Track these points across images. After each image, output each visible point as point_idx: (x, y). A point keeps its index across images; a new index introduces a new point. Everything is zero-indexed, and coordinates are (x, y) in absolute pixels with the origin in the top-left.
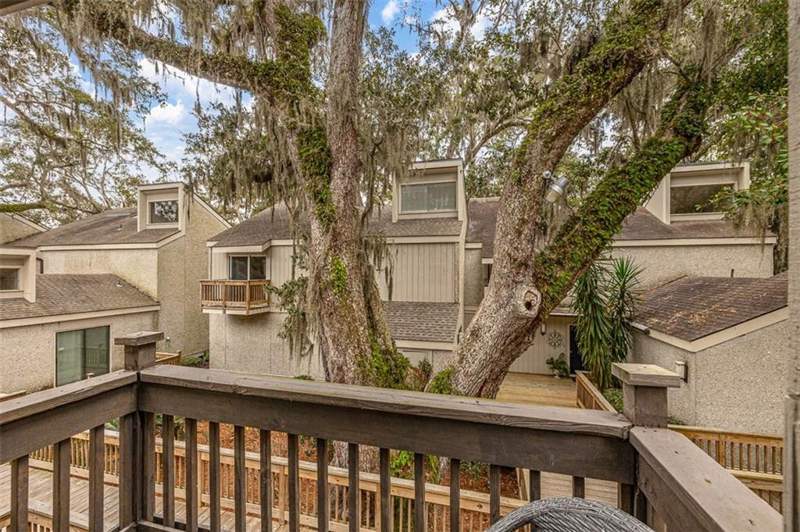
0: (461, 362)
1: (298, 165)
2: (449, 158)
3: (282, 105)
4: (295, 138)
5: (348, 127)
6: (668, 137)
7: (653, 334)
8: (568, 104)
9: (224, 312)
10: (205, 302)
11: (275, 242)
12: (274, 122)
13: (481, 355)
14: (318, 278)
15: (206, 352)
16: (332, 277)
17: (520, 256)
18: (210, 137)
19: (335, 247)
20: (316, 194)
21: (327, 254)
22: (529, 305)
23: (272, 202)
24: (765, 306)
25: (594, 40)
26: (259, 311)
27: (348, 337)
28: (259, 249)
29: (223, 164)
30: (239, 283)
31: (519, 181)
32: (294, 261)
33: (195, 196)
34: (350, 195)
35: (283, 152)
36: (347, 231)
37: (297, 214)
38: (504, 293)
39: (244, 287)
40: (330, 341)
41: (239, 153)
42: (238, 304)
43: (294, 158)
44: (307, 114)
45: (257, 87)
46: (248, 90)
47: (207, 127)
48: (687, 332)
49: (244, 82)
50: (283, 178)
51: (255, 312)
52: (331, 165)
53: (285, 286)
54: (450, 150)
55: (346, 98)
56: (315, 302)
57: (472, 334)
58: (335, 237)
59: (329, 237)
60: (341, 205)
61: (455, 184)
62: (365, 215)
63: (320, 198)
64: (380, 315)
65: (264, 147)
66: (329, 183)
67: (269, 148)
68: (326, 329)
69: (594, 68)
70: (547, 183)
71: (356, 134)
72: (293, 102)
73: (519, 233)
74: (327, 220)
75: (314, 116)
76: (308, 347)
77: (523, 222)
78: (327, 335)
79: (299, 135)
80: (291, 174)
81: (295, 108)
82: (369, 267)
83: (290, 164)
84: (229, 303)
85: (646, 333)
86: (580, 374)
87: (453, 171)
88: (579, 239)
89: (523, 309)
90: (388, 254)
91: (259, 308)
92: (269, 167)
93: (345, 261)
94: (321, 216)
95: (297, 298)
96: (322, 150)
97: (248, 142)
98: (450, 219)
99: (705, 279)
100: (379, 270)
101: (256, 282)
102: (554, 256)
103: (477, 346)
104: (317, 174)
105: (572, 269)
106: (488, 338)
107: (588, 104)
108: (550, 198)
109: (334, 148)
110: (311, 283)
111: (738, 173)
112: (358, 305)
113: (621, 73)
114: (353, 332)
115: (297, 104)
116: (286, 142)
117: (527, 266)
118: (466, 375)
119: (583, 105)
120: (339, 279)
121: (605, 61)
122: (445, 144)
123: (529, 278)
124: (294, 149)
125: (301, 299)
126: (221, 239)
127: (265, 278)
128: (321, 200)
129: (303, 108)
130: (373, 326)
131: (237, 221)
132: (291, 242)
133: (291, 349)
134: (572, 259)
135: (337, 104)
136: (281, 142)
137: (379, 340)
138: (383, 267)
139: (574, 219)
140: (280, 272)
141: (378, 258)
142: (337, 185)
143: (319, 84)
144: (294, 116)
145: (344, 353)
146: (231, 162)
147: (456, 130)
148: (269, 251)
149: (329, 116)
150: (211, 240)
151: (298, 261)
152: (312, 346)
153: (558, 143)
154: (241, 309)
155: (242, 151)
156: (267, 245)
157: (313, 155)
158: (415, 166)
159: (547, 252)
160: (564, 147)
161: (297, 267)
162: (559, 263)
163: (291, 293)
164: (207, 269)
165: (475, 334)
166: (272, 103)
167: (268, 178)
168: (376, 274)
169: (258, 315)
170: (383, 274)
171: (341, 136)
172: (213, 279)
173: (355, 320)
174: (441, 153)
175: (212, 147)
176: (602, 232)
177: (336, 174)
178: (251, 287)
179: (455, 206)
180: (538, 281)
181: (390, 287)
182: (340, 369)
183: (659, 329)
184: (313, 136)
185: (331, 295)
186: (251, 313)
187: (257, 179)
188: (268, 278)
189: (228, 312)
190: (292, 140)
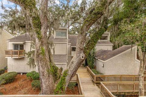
0: (69, 68)
1: (32, 25)
2: (65, 27)
3: (28, 10)
4: (32, 18)
5: (45, 18)
6: (103, 28)
7: (98, 59)
8: (91, 20)
9: (12, 57)
10: (6, 55)
11: (26, 41)
12: (26, 14)
13: (73, 67)
14: (37, 52)
15: (7, 67)
16: (41, 52)
17: (81, 48)
18: (8, 15)
19: (42, 44)
20: (37, 32)
21: (40, 46)
22: (83, 57)
23: (25, 32)
24: (113, 55)
25: (94, 9)
26: (22, 57)
27: (45, 65)
28: (22, 43)
29: (12, 22)
30: (16, 51)
31: (81, 33)
32: (31, 47)
33: (3, 29)
34: (45, 33)
35: (28, 21)
36: (45, 41)
37: (32, 36)
38: (78, 55)
39: (18, 52)
40: (40, 66)
41: (16, 20)
42: (16, 55)
43: (31, 23)
44: (35, 13)
45: (21, 4)
46: (18, 4)
47: (7, 12)
48: (103, 59)
49: (17, 2)
50: (28, 27)
51: (21, 57)
52: (41, 26)
53: (29, 52)
54: (65, 25)
55: (45, 11)
56: (37, 57)
57: (72, 62)
58: (42, 42)
59: (40, 42)
60: (44, 35)
61: (66, 32)
62: (49, 37)
63: (38, 33)
64: (52, 58)
65: (23, 19)
66: (40, 30)
67: (24, 20)
68: (40, 63)
69: (95, 14)
70: (86, 34)
71: (47, 19)
72: (31, 10)
73: (81, 43)
74: (40, 38)
75: (36, 14)
76: (35, 66)
77: (82, 41)
78: (40, 65)
79: (33, 18)
80: (30, 26)
81: (32, 11)
82: (50, 48)
83: (30, 24)
84: (13, 55)
85: (97, 59)
86: (87, 66)
87: (66, 30)
88: (91, 45)
89: (82, 58)
90: (54, 45)
91: (22, 56)
92: (25, 24)
93: (44, 48)
94: (38, 37)
95: (32, 55)
96: (39, 22)
97: (19, 18)
98: (65, 39)
99: (105, 50)
100: (52, 49)
101: (21, 50)
102: (87, 48)
103: (73, 65)
104: (37, 27)
105: (89, 50)
106: (75, 63)
107: (94, 20)
108: (87, 37)
109: (42, 22)
110: (36, 53)
111: (108, 34)
112: (47, 58)
113: (99, 16)
114: (46, 64)
115: (32, 10)
116: (29, 19)
117: (82, 50)
118: (70, 71)
119: (93, 20)
120: (43, 52)
121: (97, 13)
122: (64, 24)
123: (83, 52)
124: (31, 21)
125: (33, 56)
126: (11, 40)
127: (23, 49)
128: (39, 34)
129: (34, 11)
130: (50, 61)
131: (16, 36)
132: (30, 42)
133: (30, 67)
134: (90, 48)
135: (43, 12)
136: (28, 19)
137: (52, 64)
138: (52, 48)
139: (90, 41)
140: (28, 48)
141: (51, 46)
142: (42, 30)
143: (38, 7)
144: (31, 13)
145: (44, 69)
146: (14, 22)
147: (66, 22)
148: (25, 43)
149: (41, 14)
150: (8, 40)
151: (32, 47)
152: (36, 65)
153: (89, 27)
154: (17, 57)
155: (17, 20)
156: (24, 42)
157: (36, 23)
158: (60, 28)
159: (86, 47)
160: (89, 28)
161: (32, 48)
162: (88, 49)
163: (30, 54)
164: (7, 47)
165: (72, 63)
166: (25, 9)
167: (24, 27)
168: (51, 49)
169: (21, 58)
170: (52, 50)
171: (43, 19)
172: (9, 49)
173: (47, 61)
174: (63, 26)
175: (8, 18)
176: (95, 44)
177: (42, 28)
178: (20, 52)
179: (66, 36)
180: (84, 52)
181: (54, 52)
182: (43, 72)
183: (99, 59)
184: (36, 18)
185: (41, 56)
186: (20, 57)
187: (21, 27)
188: (24, 49)
189: (13, 58)
190: (31, 19)
